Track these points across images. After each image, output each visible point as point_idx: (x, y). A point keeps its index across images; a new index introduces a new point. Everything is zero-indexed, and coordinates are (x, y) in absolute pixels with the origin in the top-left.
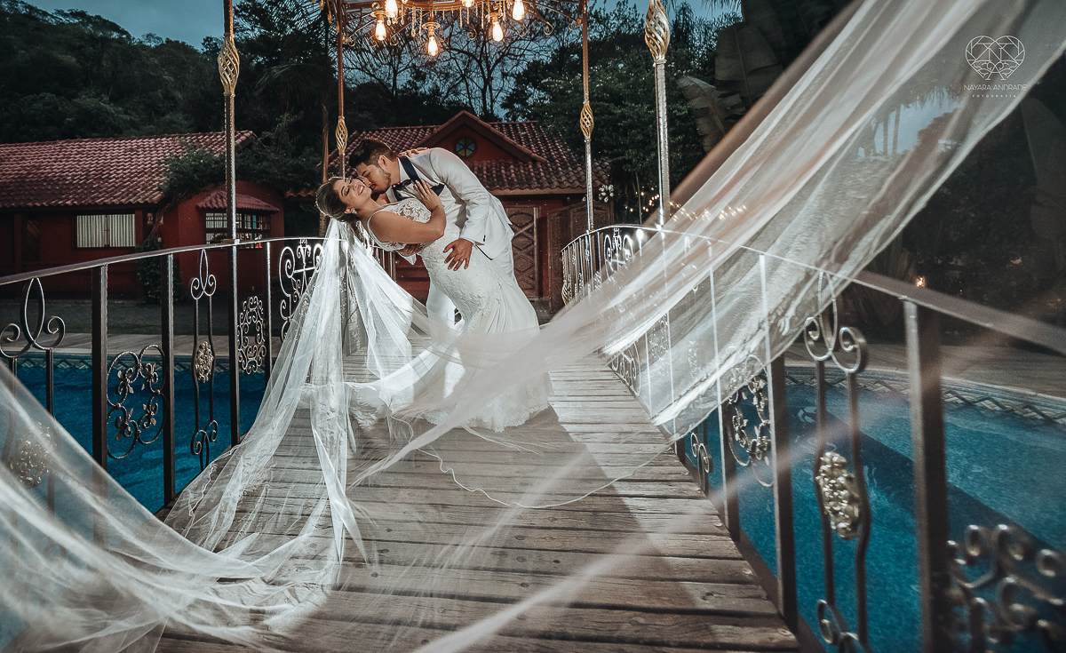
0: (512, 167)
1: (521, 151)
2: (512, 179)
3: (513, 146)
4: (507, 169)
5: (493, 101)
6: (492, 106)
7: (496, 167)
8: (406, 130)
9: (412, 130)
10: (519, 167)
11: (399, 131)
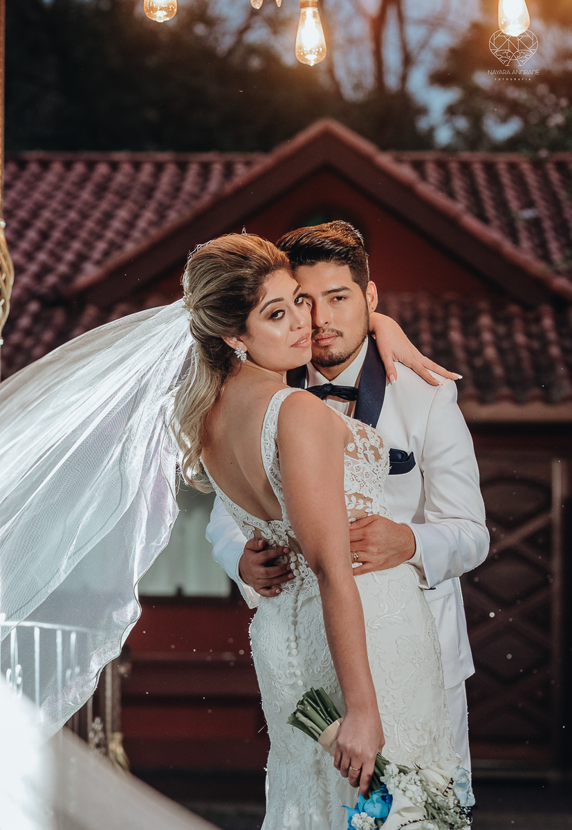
0: (485, 321)
1: (517, 269)
2: (487, 367)
3: (493, 251)
4: (470, 327)
5: (408, 60)
6: (404, 78)
7: (432, 319)
8: (114, 166)
9: (137, 166)
10: (508, 321)
11: (91, 166)
